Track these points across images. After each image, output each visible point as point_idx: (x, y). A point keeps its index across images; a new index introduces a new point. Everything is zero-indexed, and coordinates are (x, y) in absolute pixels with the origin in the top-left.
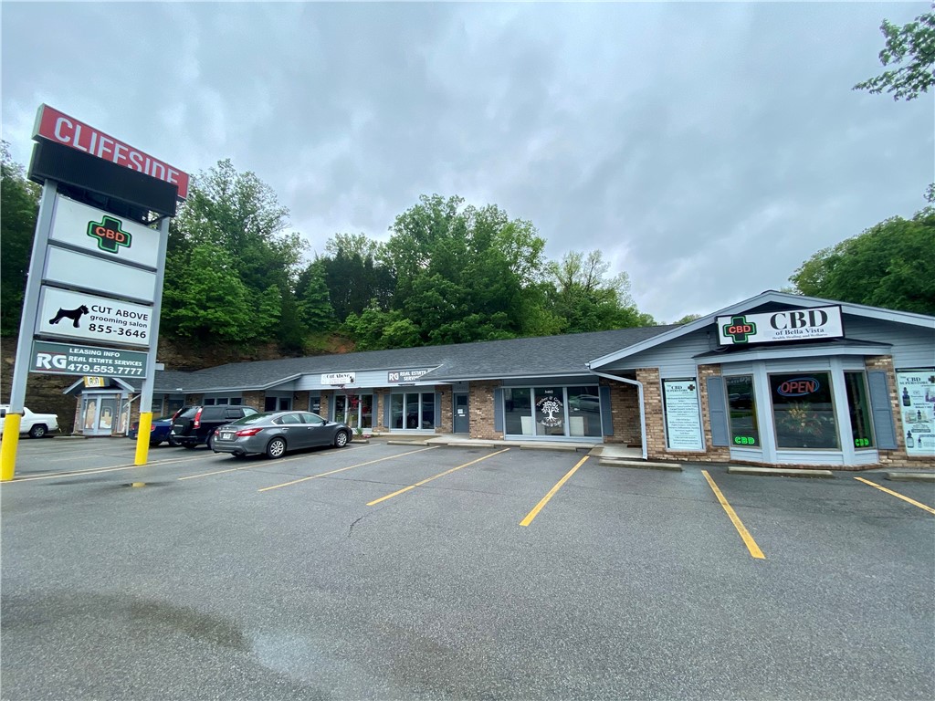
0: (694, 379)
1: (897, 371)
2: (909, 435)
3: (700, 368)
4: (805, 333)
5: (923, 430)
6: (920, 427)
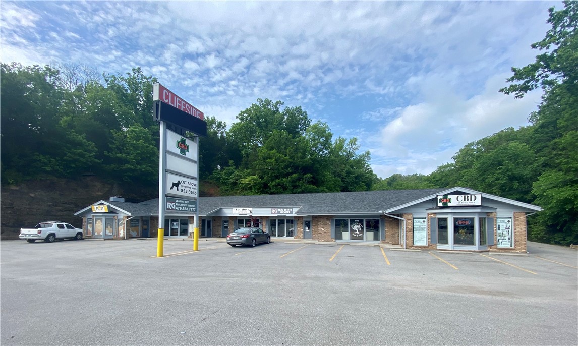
0: (425, 218)
1: (497, 218)
2: (499, 240)
3: (428, 214)
4: (468, 203)
5: (503, 239)
6: (503, 238)
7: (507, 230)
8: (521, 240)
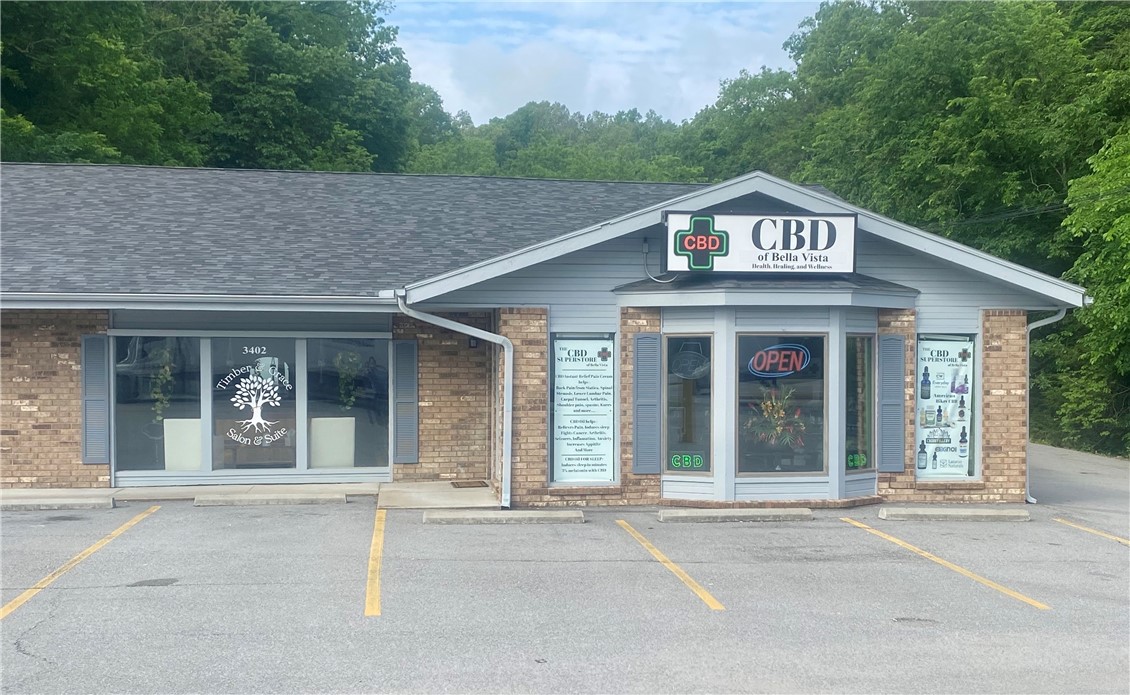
0: (612, 336)
1: (920, 338)
2: (923, 447)
3: (625, 314)
4: (801, 262)
5: (941, 440)
6: (938, 435)
7: (957, 397)
8: (1008, 443)
